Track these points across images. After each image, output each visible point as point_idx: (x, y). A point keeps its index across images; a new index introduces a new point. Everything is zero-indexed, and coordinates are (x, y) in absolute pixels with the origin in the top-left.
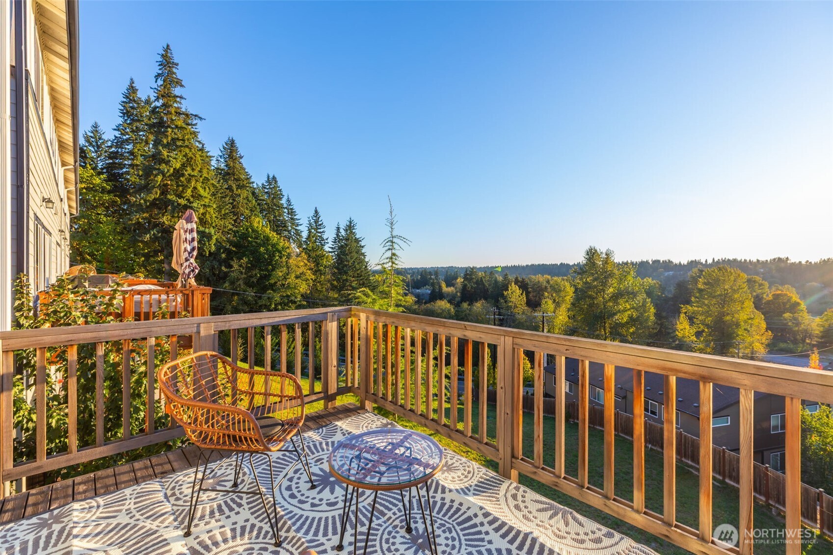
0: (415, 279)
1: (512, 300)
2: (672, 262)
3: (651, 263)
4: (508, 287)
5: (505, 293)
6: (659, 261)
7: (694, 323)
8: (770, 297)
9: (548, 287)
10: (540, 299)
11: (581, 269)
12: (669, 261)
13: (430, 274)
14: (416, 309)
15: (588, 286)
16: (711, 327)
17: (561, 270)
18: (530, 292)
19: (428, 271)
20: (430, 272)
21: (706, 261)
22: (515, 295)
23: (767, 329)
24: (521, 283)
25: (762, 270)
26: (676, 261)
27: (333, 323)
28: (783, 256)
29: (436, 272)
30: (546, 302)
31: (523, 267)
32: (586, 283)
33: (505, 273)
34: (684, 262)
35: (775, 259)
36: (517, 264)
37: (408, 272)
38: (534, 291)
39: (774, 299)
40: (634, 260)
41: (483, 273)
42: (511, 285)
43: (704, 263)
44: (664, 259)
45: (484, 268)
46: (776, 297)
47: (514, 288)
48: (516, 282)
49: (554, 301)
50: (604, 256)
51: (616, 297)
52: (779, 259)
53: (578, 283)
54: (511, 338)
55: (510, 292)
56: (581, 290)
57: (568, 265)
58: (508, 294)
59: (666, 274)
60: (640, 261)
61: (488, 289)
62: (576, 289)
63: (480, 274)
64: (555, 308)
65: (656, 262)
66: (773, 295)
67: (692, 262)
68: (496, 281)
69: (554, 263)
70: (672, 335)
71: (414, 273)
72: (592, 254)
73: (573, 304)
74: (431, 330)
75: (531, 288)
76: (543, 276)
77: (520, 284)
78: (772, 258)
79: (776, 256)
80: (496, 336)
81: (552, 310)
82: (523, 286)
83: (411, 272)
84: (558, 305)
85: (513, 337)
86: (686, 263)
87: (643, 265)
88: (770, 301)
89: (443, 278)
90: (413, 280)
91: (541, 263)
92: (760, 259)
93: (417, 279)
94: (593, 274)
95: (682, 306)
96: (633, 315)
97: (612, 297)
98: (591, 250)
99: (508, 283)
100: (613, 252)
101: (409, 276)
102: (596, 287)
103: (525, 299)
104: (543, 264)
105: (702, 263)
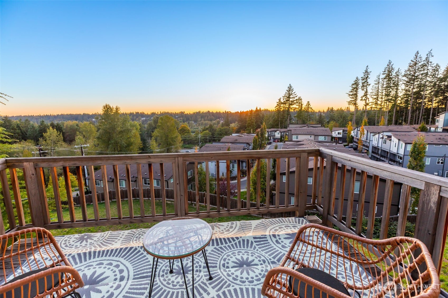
1: (51, 139)
2: (144, 113)
3: (135, 113)
4: (46, 130)
5: (44, 134)
9: (78, 129)
10: (74, 137)
11: (100, 117)
17: (85, 117)
18: (65, 133)
21: (158, 113)
22: (53, 135)
26: (146, 113)
28: (183, 111)
30: (78, 138)
34: (149, 113)
38: (68, 131)
42: (49, 129)
47: (52, 131)
49: (84, 137)
50: (115, 109)
55: (49, 133)
58: (47, 135)
59: (142, 119)
62: (98, 129)
64: (86, 142)
65: (137, 113)
67: (152, 113)
69: (78, 113)
70: (149, 148)
72: (107, 108)
75: (65, 130)
76: (72, 121)
77: (56, 128)
79: (181, 111)
82: (59, 129)
84: (87, 139)
91: (69, 113)
98: (106, 106)
99: (45, 128)
100: (120, 108)
103: (62, 138)
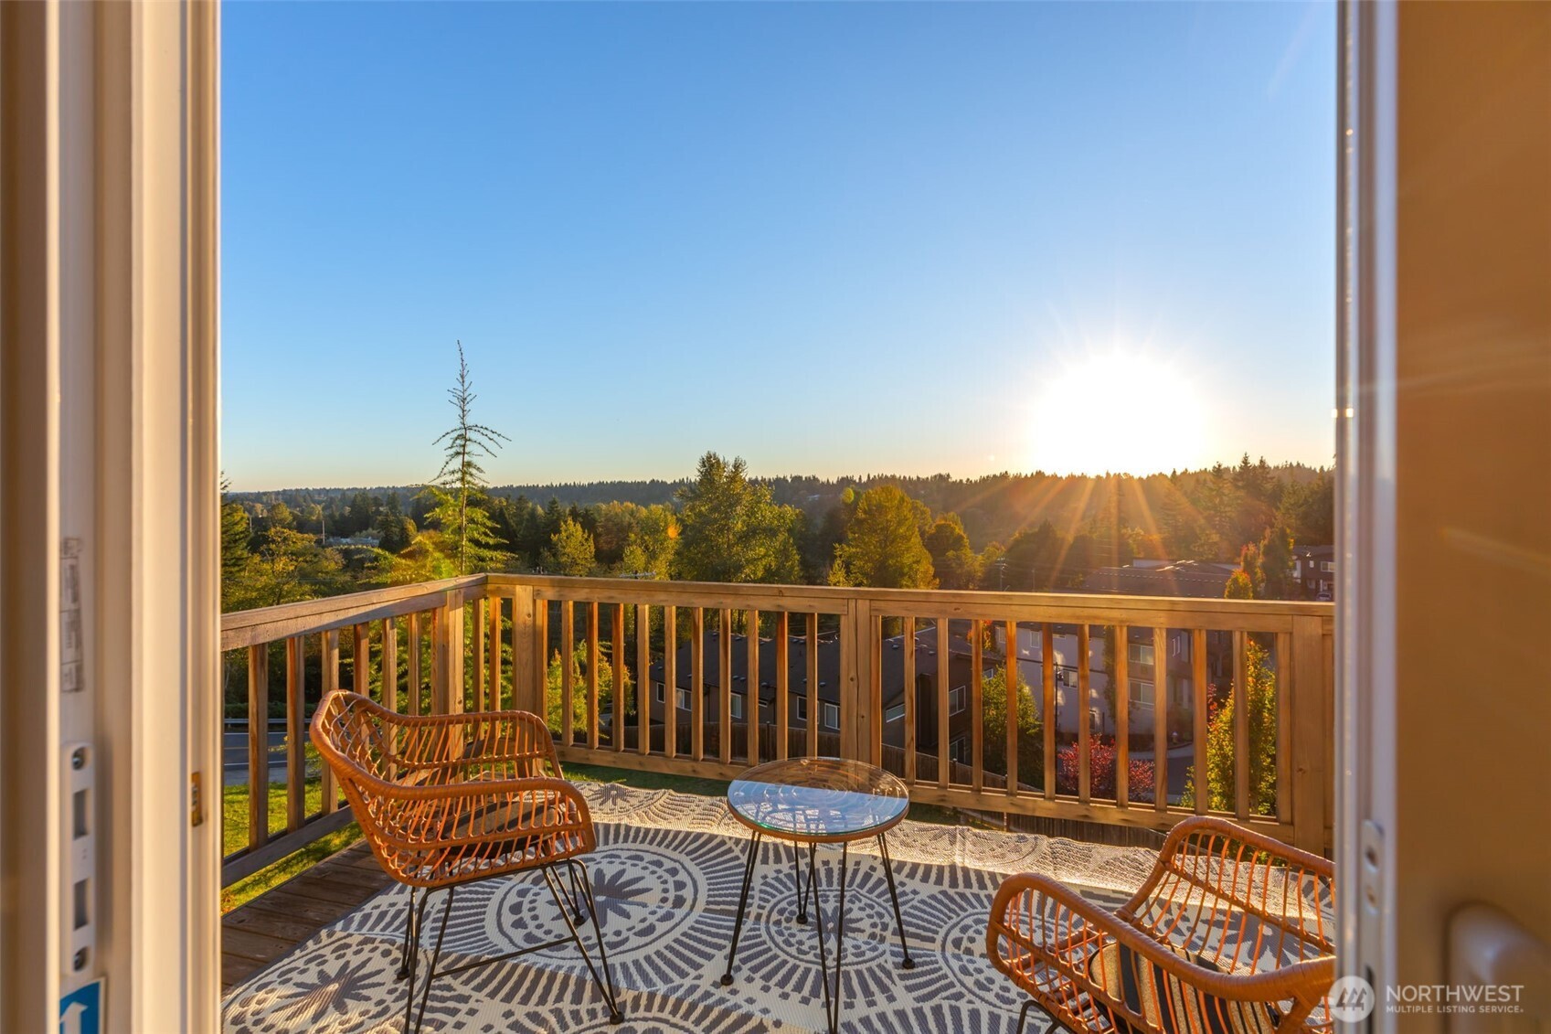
0: (337, 514)
1: (567, 550)
2: (817, 480)
3: (790, 480)
4: (560, 526)
5: (554, 538)
6: (800, 478)
7: (850, 572)
8: (933, 531)
9: (634, 525)
10: (621, 549)
11: (692, 491)
12: (814, 477)
13: (377, 502)
14: (347, 582)
15: (704, 520)
16: (871, 577)
17: (654, 491)
18: (600, 535)
19: (370, 495)
20: (376, 499)
21: (860, 479)
22: (574, 539)
23: (935, 577)
24: (583, 517)
25: (923, 492)
26: (822, 478)
27: (458, 611)
28: (944, 472)
29: (392, 498)
30: (631, 552)
31: (582, 488)
32: (700, 514)
33: (551, 500)
34: (833, 480)
35: (935, 476)
36: (571, 482)
37: (316, 497)
38: (608, 531)
39: (937, 531)
40: (767, 477)
41: (503, 499)
42: (565, 522)
43: (857, 481)
44: (808, 475)
45: (504, 488)
46: (939, 527)
47: (572, 528)
48: (575, 514)
49: (647, 548)
50: (730, 469)
51: (746, 537)
52: (940, 476)
53: (688, 516)
54: (868, 602)
55: (564, 534)
56: (693, 527)
57: (664, 483)
58: (559, 540)
59: (811, 498)
60: (775, 477)
61: (514, 531)
62: (685, 527)
63: (497, 502)
64: (648, 562)
65: (797, 479)
66: (937, 526)
67: (843, 479)
68: (533, 514)
69: (639, 480)
71: (332, 501)
72: (711, 465)
73: (678, 553)
74: (700, 604)
75: (602, 527)
76: (622, 503)
77: (581, 520)
78: (934, 474)
79: (937, 472)
80: (840, 601)
81: (642, 565)
82: (588, 522)
83: (323, 497)
84: (652, 556)
85: (871, 600)
86: (835, 482)
87: (779, 482)
88: (934, 534)
89: (410, 510)
90: (331, 516)
91: (616, 480)
92: (920, 476)
93: (342, 515)
94: (711, 500)
95: (837, 545)
96: (770, 566)
97: (741, 538)
98: (709, 457)
99: (558, 519)
100: (745, 463)
101: (319, 508)
102: (716, 521)
103: (593, 550)
104: (620, 482)
105: (855, 481)
